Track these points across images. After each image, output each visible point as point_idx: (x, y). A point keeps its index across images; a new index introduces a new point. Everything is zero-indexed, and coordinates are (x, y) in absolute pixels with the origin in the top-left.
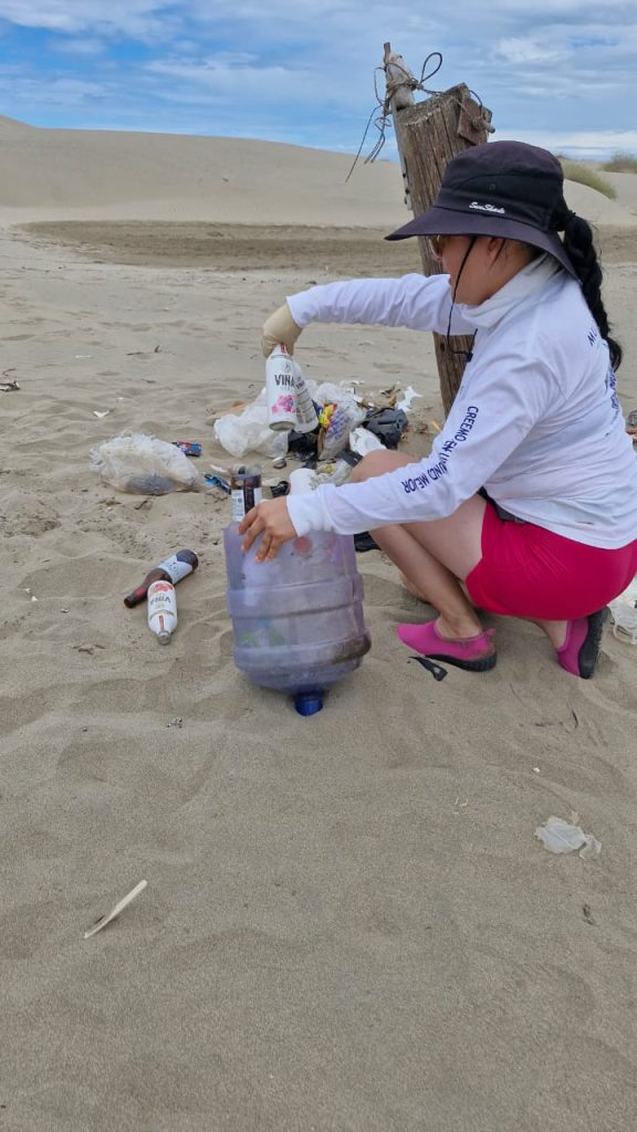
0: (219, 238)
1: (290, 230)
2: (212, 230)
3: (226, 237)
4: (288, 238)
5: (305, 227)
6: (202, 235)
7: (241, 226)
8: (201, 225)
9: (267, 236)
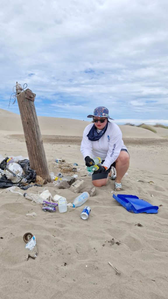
0: (58, 139)
1: (75, 137)
2: (56, 137)
3: (59, 138)
4: (74, 139)
5: (79, 137)
6: (54, 138)
7: (64, 136)
8: (54, 136)
9: (69, 138)
